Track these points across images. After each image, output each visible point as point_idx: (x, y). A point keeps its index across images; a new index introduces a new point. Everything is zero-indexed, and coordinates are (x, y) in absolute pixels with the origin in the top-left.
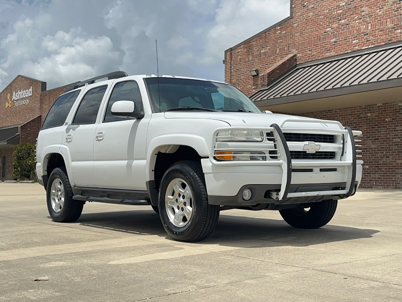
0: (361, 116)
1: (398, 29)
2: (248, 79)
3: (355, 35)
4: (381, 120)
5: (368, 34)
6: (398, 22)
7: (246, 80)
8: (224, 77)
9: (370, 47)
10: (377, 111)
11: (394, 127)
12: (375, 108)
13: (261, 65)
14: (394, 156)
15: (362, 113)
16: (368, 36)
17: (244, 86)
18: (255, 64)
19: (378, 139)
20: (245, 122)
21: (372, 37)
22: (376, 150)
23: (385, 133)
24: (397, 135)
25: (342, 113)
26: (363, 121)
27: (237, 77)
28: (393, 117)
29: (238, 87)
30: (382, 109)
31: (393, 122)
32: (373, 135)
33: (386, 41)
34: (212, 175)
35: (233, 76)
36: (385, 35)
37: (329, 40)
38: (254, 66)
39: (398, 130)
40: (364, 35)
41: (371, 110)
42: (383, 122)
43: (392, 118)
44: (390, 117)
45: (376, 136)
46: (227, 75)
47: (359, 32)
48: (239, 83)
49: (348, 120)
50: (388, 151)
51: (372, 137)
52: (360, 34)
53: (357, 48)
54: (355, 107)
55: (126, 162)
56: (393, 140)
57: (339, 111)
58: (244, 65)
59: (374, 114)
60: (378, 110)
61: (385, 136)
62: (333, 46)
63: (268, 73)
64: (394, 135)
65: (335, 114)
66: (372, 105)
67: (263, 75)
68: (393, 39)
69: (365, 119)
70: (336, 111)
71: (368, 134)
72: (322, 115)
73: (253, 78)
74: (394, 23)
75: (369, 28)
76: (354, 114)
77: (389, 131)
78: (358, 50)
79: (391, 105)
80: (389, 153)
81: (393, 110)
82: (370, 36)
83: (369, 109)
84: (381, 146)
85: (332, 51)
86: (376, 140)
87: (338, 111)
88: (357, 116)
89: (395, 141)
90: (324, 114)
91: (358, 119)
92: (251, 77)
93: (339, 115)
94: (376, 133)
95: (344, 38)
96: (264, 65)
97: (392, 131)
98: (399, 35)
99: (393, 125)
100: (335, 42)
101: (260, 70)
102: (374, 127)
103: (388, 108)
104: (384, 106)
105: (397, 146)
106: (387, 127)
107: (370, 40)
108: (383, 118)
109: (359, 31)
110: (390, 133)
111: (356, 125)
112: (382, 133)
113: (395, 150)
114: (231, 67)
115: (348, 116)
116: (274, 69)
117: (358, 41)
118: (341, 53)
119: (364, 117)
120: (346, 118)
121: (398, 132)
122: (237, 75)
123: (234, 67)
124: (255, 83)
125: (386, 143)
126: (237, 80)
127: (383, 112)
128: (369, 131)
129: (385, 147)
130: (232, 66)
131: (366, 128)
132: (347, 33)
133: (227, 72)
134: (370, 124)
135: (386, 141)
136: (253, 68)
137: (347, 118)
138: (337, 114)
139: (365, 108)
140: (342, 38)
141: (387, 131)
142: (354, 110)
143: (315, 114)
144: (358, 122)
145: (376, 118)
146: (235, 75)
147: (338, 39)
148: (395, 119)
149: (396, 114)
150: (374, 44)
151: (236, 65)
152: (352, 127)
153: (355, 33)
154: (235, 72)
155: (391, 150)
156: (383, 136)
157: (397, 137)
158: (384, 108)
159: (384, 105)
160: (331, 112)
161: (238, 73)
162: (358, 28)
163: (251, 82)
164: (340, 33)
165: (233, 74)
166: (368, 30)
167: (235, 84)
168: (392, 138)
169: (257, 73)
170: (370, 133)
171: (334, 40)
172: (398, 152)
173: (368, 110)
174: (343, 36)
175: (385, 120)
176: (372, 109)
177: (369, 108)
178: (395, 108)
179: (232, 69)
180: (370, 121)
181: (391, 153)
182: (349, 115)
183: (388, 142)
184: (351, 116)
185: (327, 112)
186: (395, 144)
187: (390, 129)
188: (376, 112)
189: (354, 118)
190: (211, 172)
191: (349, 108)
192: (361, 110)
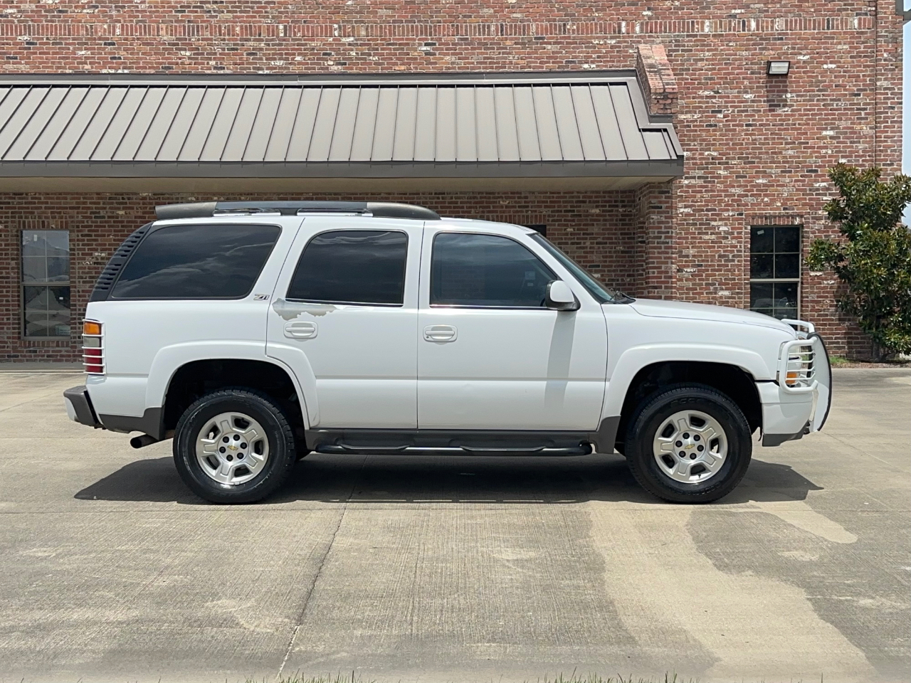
0: (102, 214)
1: (185, 50)
3: (82, 39)
5: (114, 44)
6: (184, 34)
9: (120, 71)
10: (140, 208)
12: (135, 201)
15: (105, 208)
16: (115, 49)
21: (125, 53)
25: (52, 203)
26: (107, 225)
33: (158, 68)
34: (779, 406)
36: (155, 54)
37: (12, 34)
40: (105, 44)
41: (126, 203)
47: (92, 35)
49: (68, 219)
52: (95, 39)
53: (88, 67)
54: (86, 194)
57: (45, 198)
59: (133, 213)
60: (141, 205)
62: (25, 51)
65: (34, 203)
66: (127, 194)
68: (174, 66)
69: (112, 220)
70: (37, 196)
74: (176, 36)
75: (118, 31)
76: (83, 208)
78: (90, 74)
82: (119, 49)
83: (121, 201)
85: (23, 62)
87: (42, 197)
88: (92, 213)
91: (93, 219)
93: (43, 206)
95: (54, 40)
98: (187, 61)
100: (28, 43)
104: (155, 199)
107: (120, 58)
109: (92, 32)
111: (89, 231)
115: (68, 210)
117: (89, 52)
118: (47, 71)
119: (109, 217)
120: (62, 214)
131: (114, 240)
132: (60, 30)
137: (68, 216)
138: (39, 203)
139: (110, 198)
140: (47, 39)
142: (84, 198)
144: (94, 224)
147: (38, 39)
150: (130, 68)
152: (80, 234)
153: (83, 35)
159: (156, 197)
160: (23, 198)
162: (89, 27)
164: (43, 26)
166: (114, 34)
171: (26, 38)
173: (118, 203)
174: (51, 35)
176: (127, 201)
180: (122, 226)
182: (71, 208)
184: (76, 211)
185: (11, 195)
189: (84, 217)
190: (779, 402)
191: (72, 194)
192: (101, 201)
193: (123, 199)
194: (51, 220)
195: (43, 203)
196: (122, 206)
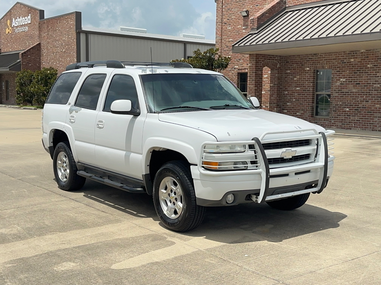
0: (345, 61)
2: (239, 20)
4: (363, 66)
7: (237, 20)
8: (216, 15)
11: (374, 73)
12: (358, 54)
13: (251, 6)
14: (374, 100)
15: (346, 58)
17: (234, 26)
18: (246, 4)
19: (359, 84)
20: (229, 135)
22: (357, 94)
23: (366, 78)
24: (377, 81)
25: (327, 57)
26: (346, 66)
27: (228, 16)
28: (374, 63)
29: (229, 26)
30: (365, 55)
31: (374, 68)
32: (355, 80)
34: (200, 181)
35: (225, 15)
38: (244, 6)
39: (378, 77)
41: (354, 56)
42: (365, 68)
43: (373, 65)
44: (371, 64)
45: (358, 81)
46: (218, 14)
48: (229, 23)
49: (332, 64)
50: (368, 96)
51: (354, 82)
54: (340, 52)
55: (124, 153)
56: (373, 86)
58: (235, 5)
59: (357, 60)
60: (361, 56)
61: (366, 81)
63: (258, 17)
64: (374, 80)
65: (321, 58)
66: (356, 51)
67: (253, 18)
70: (322, 55)
71: (351, 79)
72: (308, 58)
73: (244, 19)
76: (338, 59)
77: (370, 77)
79: (374, 52)
80: (369, 98)
81: (375, 57)
84: (362, 90)
86: (358, 85)
87: (323, 55)
88: (341, 61)
89: (375, 86)
90: (310, 57)
91: (341, 64)
92: (242, 17)
93: (324, 59)
94: (358, 78)
96: (254, 6)
97: (373, 77)
99: (374, 71)
101: (250, 11)
102: (356, 72)
103: (370, 55)
104: (366, 53)
105: (376, 91)
106: (368, 73)
108: (365, 64)
110: (371, 79)
111: (339, 69)
112: (363, 78)
113: (374, 95)
114: (222, 7)
115: (332, 60)
116: (264, 13)
119: (348, 63)
120: (330, 62)
121: (378, 78)
122: (228, 14)
123: (225, 6)
124: (245, 24)
125: (367, 88)
126: (228, 20)
127: (366, 58)
128: (351, 76)
129: (365, 91)
130: (224, 5)
131: (349, 73)
133: (218, 11)
134: (353, 69)
135: (367, 86)
136: (244, 8)
138: (322, 58)
139: (349, 54)
141: (368, 77)
142: (339, 54)
143: (301, 57)
144: (341, 66)
145: (359, 63)
146: (226, 15)
148: (376, 66)
149: (378, 61)
151: (227, 4)
152: (336, 71)
154: (226, 11)
155: (371, 95)
156: (364, 82)
157: (377, 82)
158: (367, 55)
159: (367, 52)
160: (317, 56)
161: (229, 12)
163: (242, 22)
165: (225, 13)
167: (226, 23)
168: (373, 83)
169: (248, 13)
170: (352, 77)
172: (377, 97)
173: (351, 56)
175: (367, 66)
176: (355, 54)
177: (353, 53)
178: (377, 55)
179: (223, 8)
180: (352, 67)
181: (370, 98)
182: (334, 59)
183: (368, 87)
184: (335, 60)
185: (313, 55)
186: (375, 89)
187: (371, 75)
188: (359, 58)
189: (338, 63)
190: (199, 178)
191: (334, 53)
192: (345, 55)
193: (354, 54)
194: (326, 65)
195: (324, 58)
196: (353, 57)
